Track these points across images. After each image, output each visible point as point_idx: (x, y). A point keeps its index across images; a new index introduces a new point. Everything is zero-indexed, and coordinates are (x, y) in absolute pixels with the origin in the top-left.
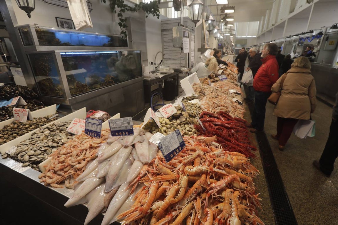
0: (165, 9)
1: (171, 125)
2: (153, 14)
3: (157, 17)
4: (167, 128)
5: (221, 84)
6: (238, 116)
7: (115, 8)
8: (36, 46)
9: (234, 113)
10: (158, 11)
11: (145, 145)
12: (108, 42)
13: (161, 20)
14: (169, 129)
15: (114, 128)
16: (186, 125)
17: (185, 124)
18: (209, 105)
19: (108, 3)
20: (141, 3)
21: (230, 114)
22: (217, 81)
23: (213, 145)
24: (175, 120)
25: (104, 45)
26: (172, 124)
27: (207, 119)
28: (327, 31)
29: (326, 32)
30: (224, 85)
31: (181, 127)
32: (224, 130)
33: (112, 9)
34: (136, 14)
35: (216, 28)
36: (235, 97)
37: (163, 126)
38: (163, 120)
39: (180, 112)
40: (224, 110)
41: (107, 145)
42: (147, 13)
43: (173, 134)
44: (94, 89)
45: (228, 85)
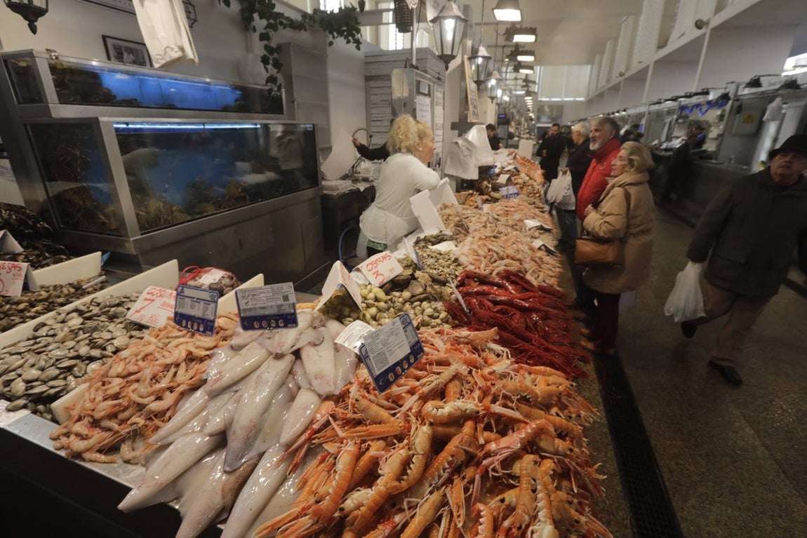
0: (374, 27)
1: (389, 302)
2: (346, 37)
3: (355, 45)
4: (380, 310)
5: (506, 207)
6: (547, 281)
7: (253, 20)
8: (50, 105)
9: (536, 275)
10: (358, 31)
11: (326, 351)
12: (236, 100)
13: (365, 53)
14: (385, 312)
15: (250, 310)
16: (424, 303)
17: (421, 301)
18: (478, 255)
19: (235, 7)
20: (317, 11)
21: (528, 277)
22: (496, 200)
23: (491, 350)
24: (397, 291)
25: (226, 109)
26: (391, 300)
27: (476, 288)
28: (739, 93)
29: (736, 95)
30: (512, 209)
31: (414, 308)
32: (514, 314)
33: (245, 22)
34: (304, 36)
35: (493, 76)
36: (538, 237)
37: (368, 306)
38: (370, 291)
39: (409, 272)
40: (515, 266)
41: (231, 353)
42: (331, 36)
43: (394, 324)
44: (199, 216)
45: (522, 210)
